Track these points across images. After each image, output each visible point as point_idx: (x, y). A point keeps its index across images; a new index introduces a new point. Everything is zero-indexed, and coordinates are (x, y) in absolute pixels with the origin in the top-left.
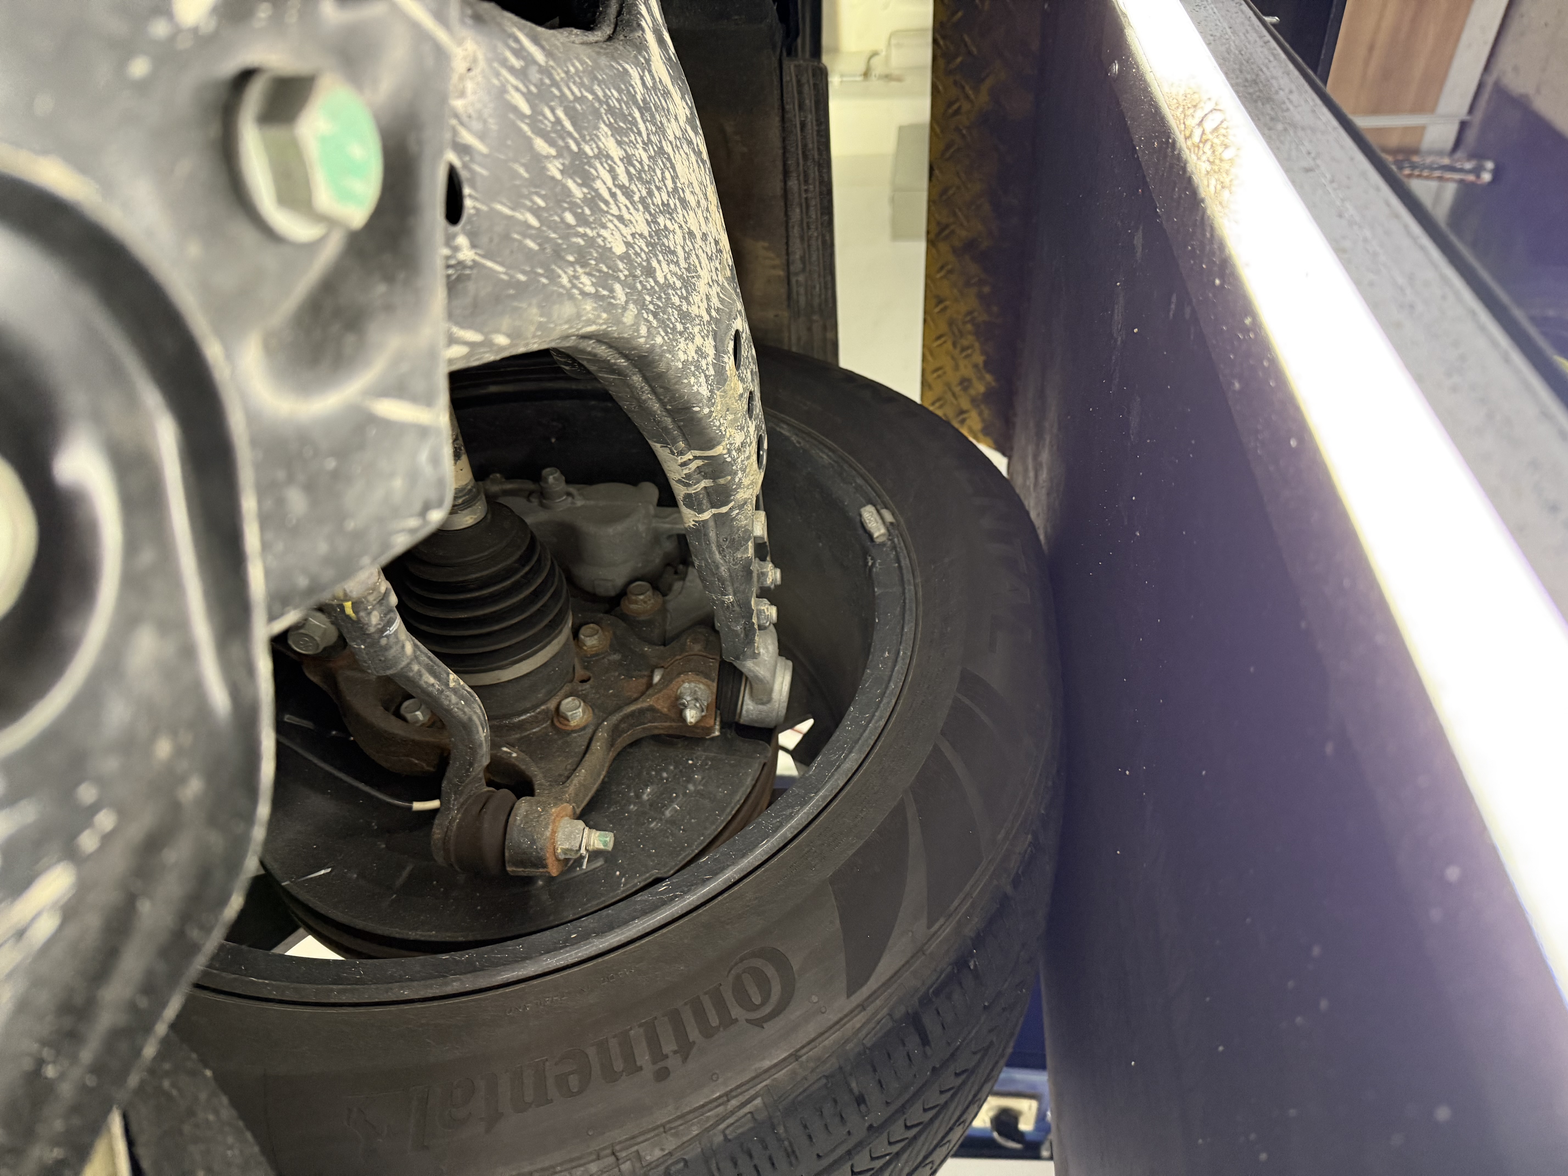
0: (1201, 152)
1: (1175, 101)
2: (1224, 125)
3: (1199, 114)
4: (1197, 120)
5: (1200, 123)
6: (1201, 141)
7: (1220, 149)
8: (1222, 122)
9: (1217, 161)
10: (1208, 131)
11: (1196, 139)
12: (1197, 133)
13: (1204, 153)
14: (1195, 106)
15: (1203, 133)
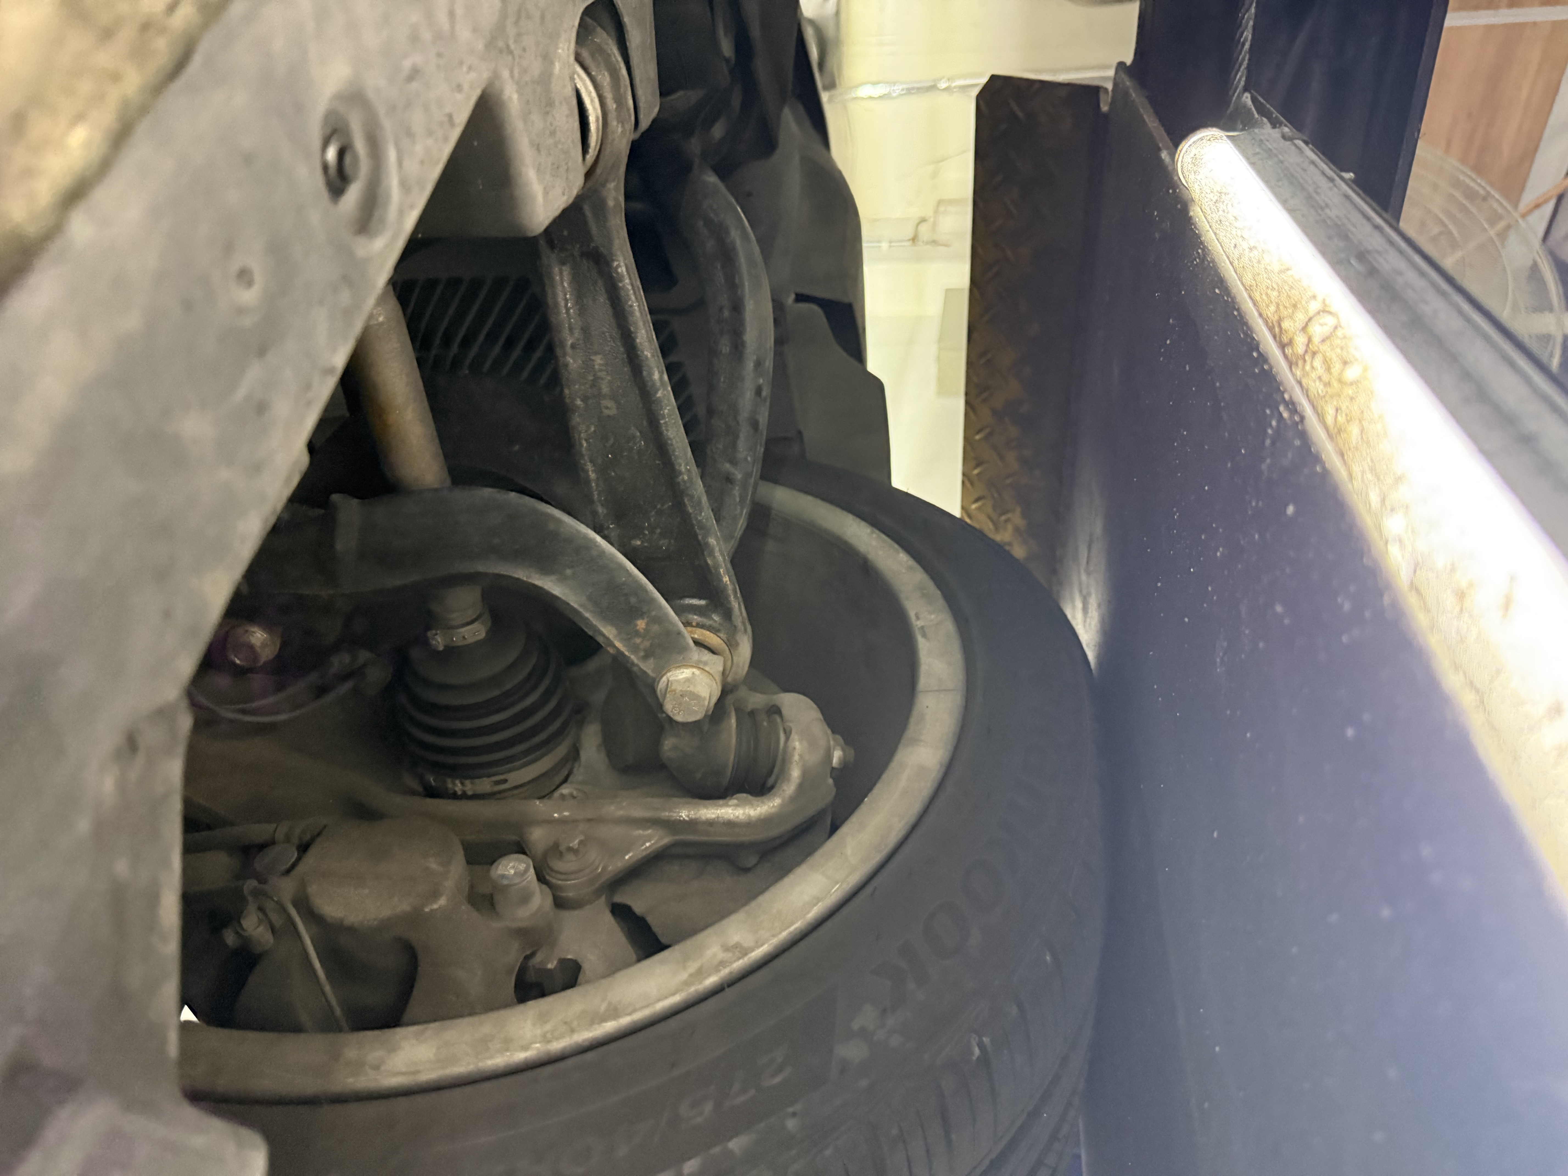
0: (1308, 368)
1: (1264, 297)
2: (1340, 333)
3: (1301, 317)
4: (1299, 325)
5: (1304, 329)
6: (1306, 351)
7: (1337, 367)
8: (1336, 328)
9: (1335, 384)
10: (1316, 340)
11: (1300, 348)
12: (1300, 341)
13: (1313, 368)
14: (1295, 306)
15: (1310, 340)
